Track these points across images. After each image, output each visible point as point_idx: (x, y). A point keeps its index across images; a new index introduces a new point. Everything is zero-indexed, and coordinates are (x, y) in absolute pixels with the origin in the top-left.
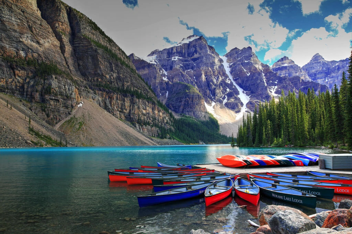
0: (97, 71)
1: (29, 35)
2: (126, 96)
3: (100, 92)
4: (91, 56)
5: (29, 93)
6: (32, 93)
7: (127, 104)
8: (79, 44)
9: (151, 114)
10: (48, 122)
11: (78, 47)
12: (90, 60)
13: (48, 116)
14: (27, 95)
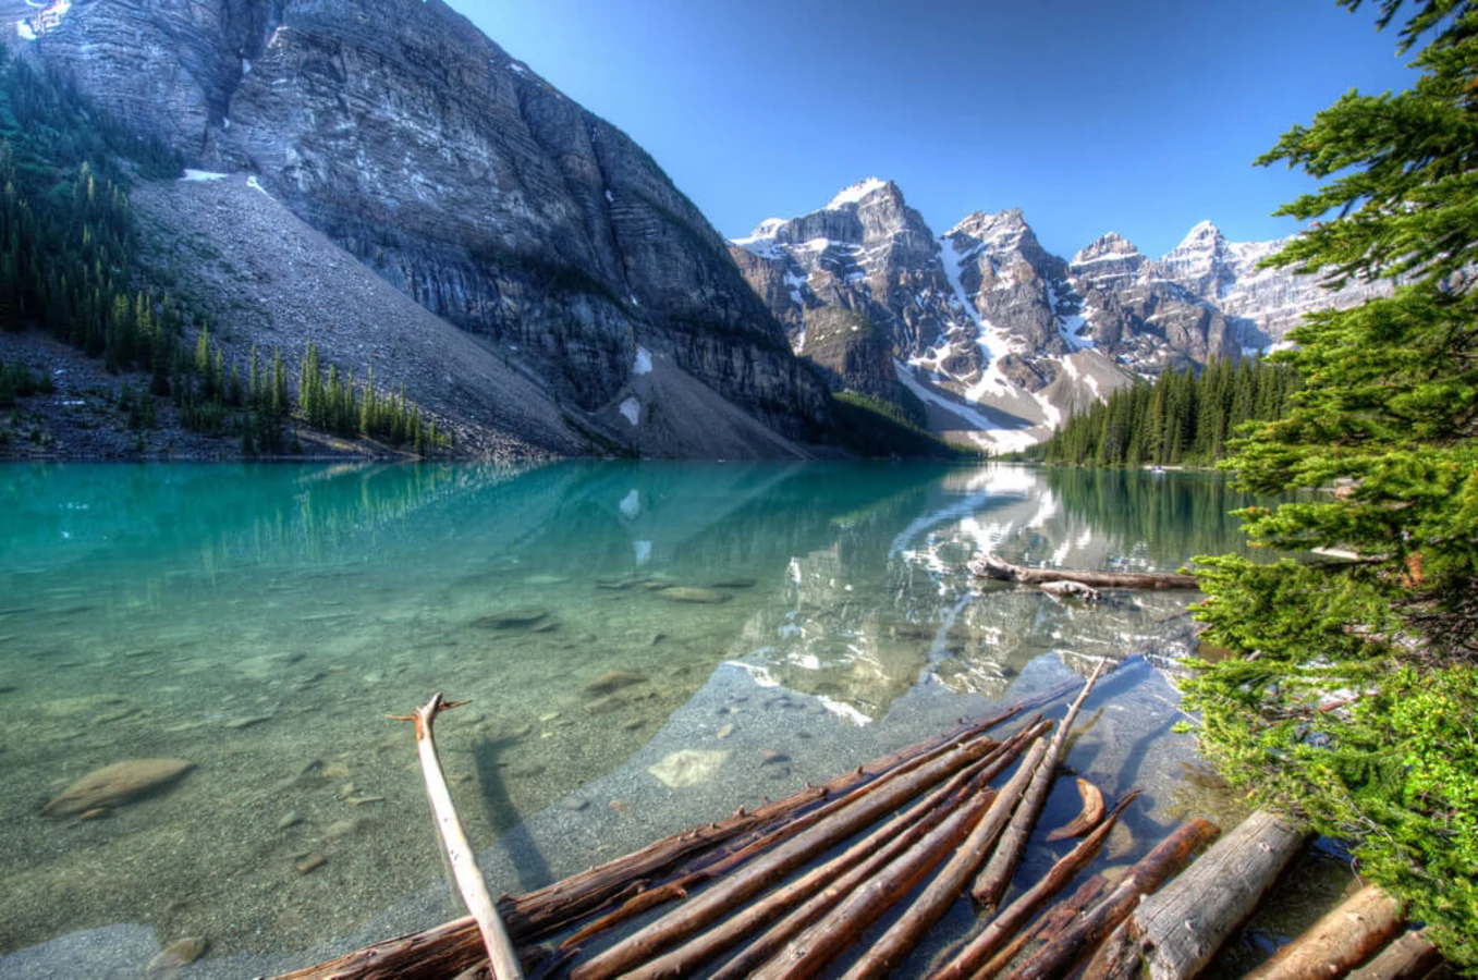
0: (668, 283)
1: (520, 195)
2: (734, 344)
3: (679, 334)
4: (653, 245)
5: (533, 336)
6: (539, 337)
7: (738, 363)
8: (624, 213)
9: (788, 387)
10: (580, 403)
11: (623, 221)
12: (652, 256)
13: (579, 388)
14: (528, 340)
